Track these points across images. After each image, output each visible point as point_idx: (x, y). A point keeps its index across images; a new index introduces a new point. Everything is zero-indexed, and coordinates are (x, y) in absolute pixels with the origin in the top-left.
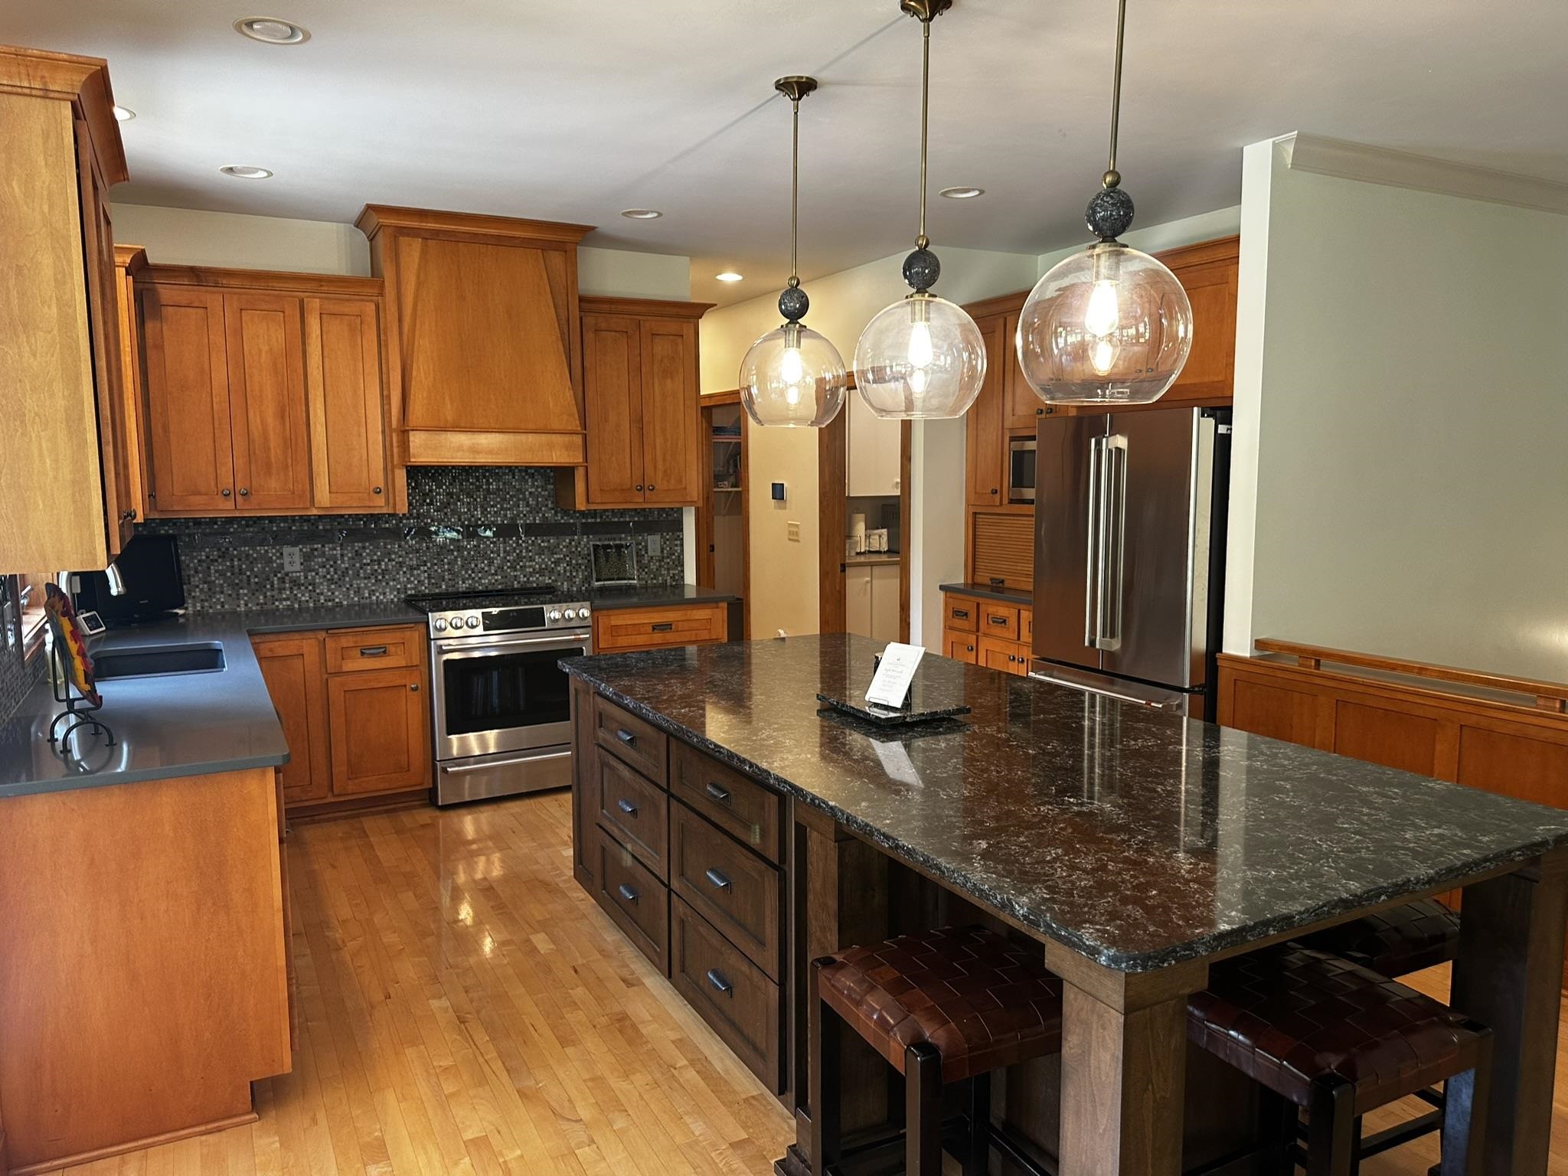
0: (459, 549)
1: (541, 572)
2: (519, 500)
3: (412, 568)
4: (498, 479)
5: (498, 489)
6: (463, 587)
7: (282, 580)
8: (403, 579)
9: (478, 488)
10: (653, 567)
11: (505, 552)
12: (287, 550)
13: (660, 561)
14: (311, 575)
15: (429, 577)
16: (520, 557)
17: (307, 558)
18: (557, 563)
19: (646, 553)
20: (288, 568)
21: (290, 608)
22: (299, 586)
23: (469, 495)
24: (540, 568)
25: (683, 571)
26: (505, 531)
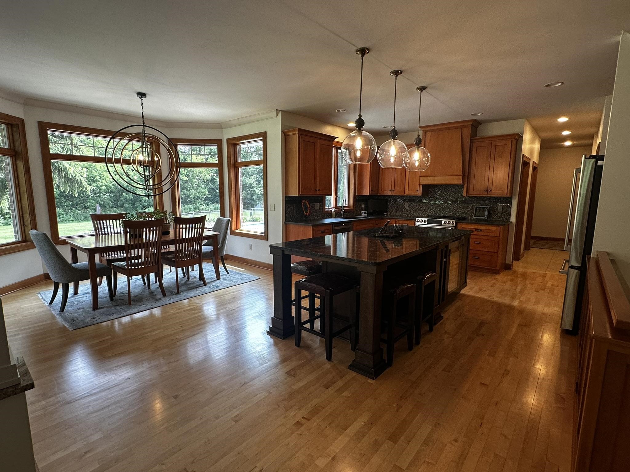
0: (442, 206)
1: (463, 213)
2: (459, 194)
3: (431, 209)
4: (454, 188)
5: (454, 191)
6: (442, 215)
7: (405, 210)
8: (429, 212)
9: (449, 191)
10: (499, 215)
11: (454, 207)
12: (406, 203)
13: (502, 213)
14: (410, 209)
15: (434, 212)
16: (458, 209)
17: (410, 205)
18: (468, 211)
19: (497, 210)
20: (406, 207)
21: (405, 216)
22: (408, 211)
23: (446, 192)
24: (463, 212)
25: (510, 217)
26: (454, 202)
